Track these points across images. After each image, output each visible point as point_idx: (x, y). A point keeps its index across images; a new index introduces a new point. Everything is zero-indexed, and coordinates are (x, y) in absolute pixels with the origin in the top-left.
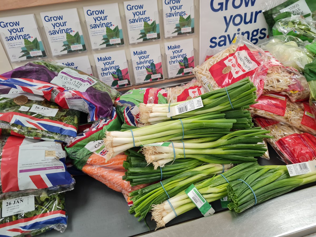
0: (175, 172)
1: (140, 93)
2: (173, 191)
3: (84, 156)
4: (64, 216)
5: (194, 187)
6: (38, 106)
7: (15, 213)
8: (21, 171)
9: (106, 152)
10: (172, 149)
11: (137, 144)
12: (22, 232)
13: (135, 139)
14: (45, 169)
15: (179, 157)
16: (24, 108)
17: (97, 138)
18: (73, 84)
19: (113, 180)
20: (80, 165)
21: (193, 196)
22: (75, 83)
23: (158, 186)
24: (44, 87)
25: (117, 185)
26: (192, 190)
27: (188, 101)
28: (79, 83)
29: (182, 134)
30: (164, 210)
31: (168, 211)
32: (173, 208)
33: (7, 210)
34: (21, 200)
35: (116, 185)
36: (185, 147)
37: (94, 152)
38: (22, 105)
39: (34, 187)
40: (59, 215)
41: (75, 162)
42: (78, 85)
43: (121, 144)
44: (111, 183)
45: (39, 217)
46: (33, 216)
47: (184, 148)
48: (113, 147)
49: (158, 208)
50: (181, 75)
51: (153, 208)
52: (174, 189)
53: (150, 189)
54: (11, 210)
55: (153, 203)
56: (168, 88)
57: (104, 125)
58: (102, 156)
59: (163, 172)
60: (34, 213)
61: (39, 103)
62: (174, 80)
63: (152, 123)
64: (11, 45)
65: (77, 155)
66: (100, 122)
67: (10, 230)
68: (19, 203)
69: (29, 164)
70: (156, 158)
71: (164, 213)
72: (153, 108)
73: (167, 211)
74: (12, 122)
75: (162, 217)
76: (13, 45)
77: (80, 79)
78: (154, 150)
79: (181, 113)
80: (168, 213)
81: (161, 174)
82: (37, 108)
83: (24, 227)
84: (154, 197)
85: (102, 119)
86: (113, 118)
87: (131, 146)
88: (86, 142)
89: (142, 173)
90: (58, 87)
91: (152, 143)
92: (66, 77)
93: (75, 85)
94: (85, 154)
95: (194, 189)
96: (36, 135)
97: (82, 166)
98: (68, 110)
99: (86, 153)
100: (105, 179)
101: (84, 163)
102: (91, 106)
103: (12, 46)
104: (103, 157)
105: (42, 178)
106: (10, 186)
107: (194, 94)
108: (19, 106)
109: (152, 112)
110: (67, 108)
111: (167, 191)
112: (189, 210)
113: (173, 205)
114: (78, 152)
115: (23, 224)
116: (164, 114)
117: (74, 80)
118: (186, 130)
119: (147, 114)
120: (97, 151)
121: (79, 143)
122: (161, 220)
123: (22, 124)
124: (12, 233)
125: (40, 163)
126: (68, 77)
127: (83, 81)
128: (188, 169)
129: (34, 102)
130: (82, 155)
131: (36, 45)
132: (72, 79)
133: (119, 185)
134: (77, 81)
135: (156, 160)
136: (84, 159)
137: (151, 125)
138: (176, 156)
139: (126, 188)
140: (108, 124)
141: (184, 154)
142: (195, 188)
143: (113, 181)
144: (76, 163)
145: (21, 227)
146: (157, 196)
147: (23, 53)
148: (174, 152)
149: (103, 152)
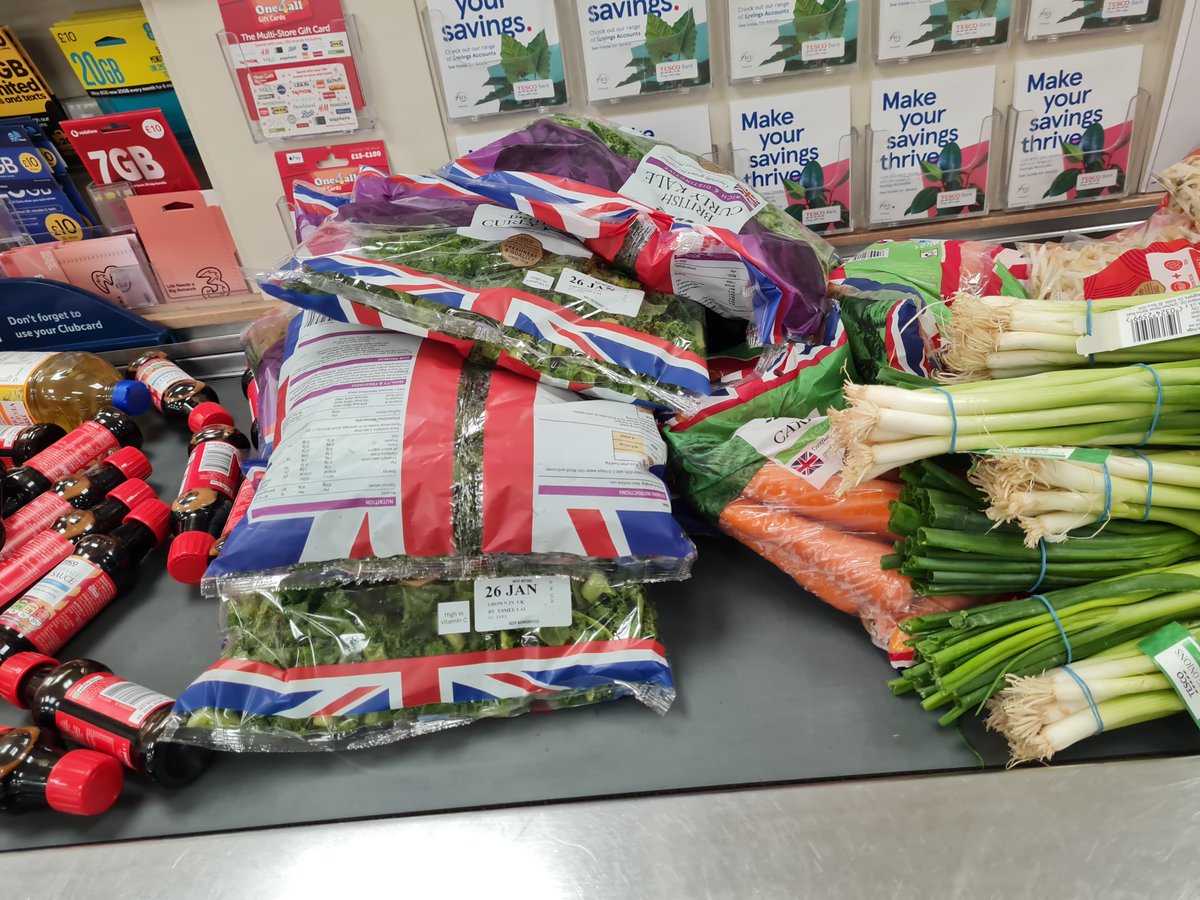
0: (1098, 569)
1: (923, 255)
2: (1092, 639)
3: (739, 467)
4: (663, 661)
5: (1190, 635)
6: (580, 275)
7: (514, 623)
8: (544, 490)
9: (811, 461)
10: (1099, 480)
11: (963, 444)
12: (533, 688)
13: (962, 422)
14: (614, 492)
15: (1123, 511)
16: (535, 279)
17: (778, 411)
18: (691, 205)
19: (838, 565)
20: (714, 499)
21: (1182, 666)
22: (697, 202)
23: (1033, 611)
24: (606, 208)
25: (854, 586)
26: (1180, 645)
27: (1187, 295)
28: (710, 204)
29: (1148, 425)
30: (1054, 701)
31: (1071, 708)
32: (1092, 702)
33: (490, 612)
34: (529, 586)
35: (845, 586)
36: (1157, 476)
37: (771, 455)
38: (529, 268)
39: (576, 547)
40: (648, 655)
41: (695, 483)
42: (707, 208)
43: (905, 437)
44: (826, 576)
45: (583, 650)
46: (562, 643)
47: (1151, 481)
48: (871, 443)
49: (1034, 691)
50: (1063, 197)
51: (1010, 685)
52: (1095, 631)
53: (1001, 617)
54: (501, 614)
55: (1012, 666)
56: (1032, 244)
57: (803, 365)
58: (800, 474)
59: (1049, 561)
60: (567, 637)
61: (579, 264)
62: (1026, 218)
63: (994, 374)
64: (456, 55)
65: (710, 461)
66: (785, 350)
67: (496, 676)
68: (523, 593)
69: (568, 470)
70: (1037, 504)
71: (1053, 713)
72: (1017, 314)
73: (1065, 707)
74: (510, 320)
75: (1043, 726)
76: (463, 57)
77: (712, 188)
78: (1032, 473)
79: (1138, 343)
80: (1067, 714)
81: (1041, 569)
82: (576, 281)
83: (540, 676)
84: (1014, 647)
85: (792, 343)
86: (834, 344)
87: (937, 447)
88: (736, 419)
89: (971, 552)
90: (652, 212)
91: (1020, 447)
92: (665, 179)
93: (697, 207)
94: (742, 459)
95: (1185, 640)
96: (578, 377)
97: (723, 500)
98: (672, 298)
99: (745, 458)
100: (807, 558)
101: (730, 490)
102: (767, 293)
103: (461, 62)
104: (802, 479)
105: (603, 522)
106: (507, 533)
107: (1174, 273)
108: (520, 271)
109: (1010, 331)
110: (668, 293)
111: (1070, 634)
112: (1153, 718)
113: (1091, 690)
114: (714, 450)
115: (536, 665)
116: (1064, 341)
117: (692, 191)
118: (1169, 409)
119: (987, 337)
120: (782, 454)
121: (711, 420)
122: (1038, 734)
123: (537, 331)
124: (501, 685)
125: (602, 471)
126: (673, 179)
127: (721, 194)
128: (1148, 566)
129: (564, 260)
130: (732, 463)
131: (536, 58)
132: (685, 185)
133: (858, 588)
134: (705, 194)
135: (1033, 513)
136: (737, 477)
137: (992, 379)
138: (1112, 507)
139: (892, 599)
140: (817, 360)
141: (1147, 505)
142: (1189, 638)
143: (841, 567)
144: (700, 488)
145: (531, 673)
146: (1028, 645)
147: (492, 89)
148: (1108, 488)
149: (803, 462)
